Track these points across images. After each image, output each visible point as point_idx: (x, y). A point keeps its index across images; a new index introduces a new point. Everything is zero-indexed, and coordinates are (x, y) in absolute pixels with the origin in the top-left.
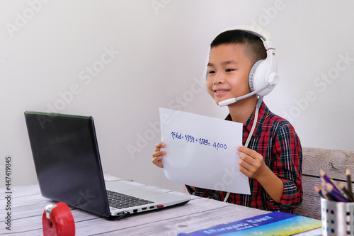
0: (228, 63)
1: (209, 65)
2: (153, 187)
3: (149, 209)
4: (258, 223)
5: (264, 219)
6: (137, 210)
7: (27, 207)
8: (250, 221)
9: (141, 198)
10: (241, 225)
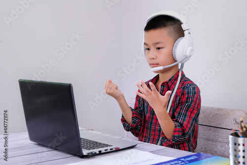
0: (157, 43)
1: (145, 44)
2: (108, 135)
3: (110, 151)
4: (188, 161)
5: (192, 158)
6: (101, 151)
7: (20, 148)
8: (183, 159)
9: (102, 143)
10: (176, 162)
